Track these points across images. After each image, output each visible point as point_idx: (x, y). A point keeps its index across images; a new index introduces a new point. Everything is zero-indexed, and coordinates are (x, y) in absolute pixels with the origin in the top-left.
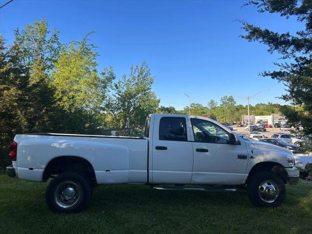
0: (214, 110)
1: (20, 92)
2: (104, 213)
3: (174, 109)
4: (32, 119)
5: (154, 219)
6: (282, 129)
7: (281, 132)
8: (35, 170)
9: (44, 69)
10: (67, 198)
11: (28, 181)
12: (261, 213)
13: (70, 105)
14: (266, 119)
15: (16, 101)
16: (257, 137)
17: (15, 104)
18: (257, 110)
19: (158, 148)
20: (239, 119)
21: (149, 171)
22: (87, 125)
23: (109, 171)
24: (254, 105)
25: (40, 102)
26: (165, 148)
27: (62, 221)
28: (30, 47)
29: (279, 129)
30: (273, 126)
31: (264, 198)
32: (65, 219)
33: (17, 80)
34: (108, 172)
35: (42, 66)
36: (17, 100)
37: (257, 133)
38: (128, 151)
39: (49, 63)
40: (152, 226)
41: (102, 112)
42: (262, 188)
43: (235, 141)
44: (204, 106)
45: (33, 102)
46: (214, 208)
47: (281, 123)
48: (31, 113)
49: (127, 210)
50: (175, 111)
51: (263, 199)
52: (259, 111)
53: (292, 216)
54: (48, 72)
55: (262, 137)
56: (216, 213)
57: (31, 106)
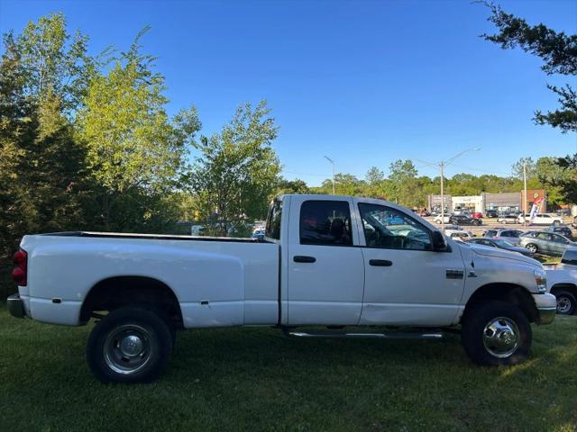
0: (377, 187)
1: (22, 152)
2: (200, 383)
3: (304, 184)
4: (46, 205)
5: (295, 393)
6: (500, 220)
7: (500, 225)
8: (63, 303)
9: (60, 108)
10: (128, 355)
11: (43, 323)
12: (490, 377)
13: (115, 178)
14: (472, 201)
15: (16, 170)
16: (458, 235)
17: (14, 176)
18: (455, 187)
19: (298, 259)
20: (422, 203)
21: (282, 302)
22: (148, 216)
23: (207, 303)
24: (449, 178)
25: (61, 170)
26: (311, 260)
27: (121, 400)
28: (33, 65)
29: (495, 220)
30: (484, 216)
31: (493, 348)
32: (126, 395)
33: (15, 130)
34: (206, 306)
35: (56, 104)
36: (18, 168)
37: (456, 229)
38: (242, 266)
39: (69, 97)
40: (294, 406)
41: (175, 190)
42: (490, 332)
43: (443, 246)
44: (359, 180)
45: (45, 171)
46: (402, 370)
47: (500, 209)
48: (43, 192)
49: (241, 375)
50: (306, 188)
51: (491, 352)
52: (459, 188)
53: (545, 382)
54: (69, 113)
55: (466, 235)
56: (408, 378)
57: (44, 180)
